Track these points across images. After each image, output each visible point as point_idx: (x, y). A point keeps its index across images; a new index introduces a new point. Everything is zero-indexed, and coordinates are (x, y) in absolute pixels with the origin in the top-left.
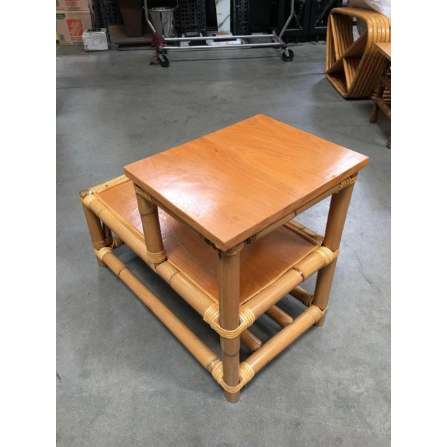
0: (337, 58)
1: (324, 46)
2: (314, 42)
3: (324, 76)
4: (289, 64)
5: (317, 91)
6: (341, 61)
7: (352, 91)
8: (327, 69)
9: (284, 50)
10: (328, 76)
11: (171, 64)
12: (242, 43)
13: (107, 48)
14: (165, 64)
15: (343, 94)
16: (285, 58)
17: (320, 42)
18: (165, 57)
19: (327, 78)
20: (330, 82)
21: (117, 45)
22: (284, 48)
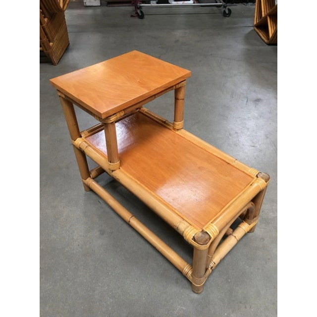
0: (263, 15)
1: (253, 7)
2: (245, 4)
3: (252, 28)
4: (227, 19)
5: (248, 38)
6: (266, 18)
7: (273, 39)
8: (255, 23)
9: (224, 9)
10: (256, 28)
11: (145, 16)
12: (194, 3)
13: (99, 5)
14: (141, 17)
15: (266, 41)
16: (225, 15)
17: (249, 4)
18: (141, 12)
19: (255, 30)
20: (257, 33)
21: (106, 3)
22: (225, 7)
